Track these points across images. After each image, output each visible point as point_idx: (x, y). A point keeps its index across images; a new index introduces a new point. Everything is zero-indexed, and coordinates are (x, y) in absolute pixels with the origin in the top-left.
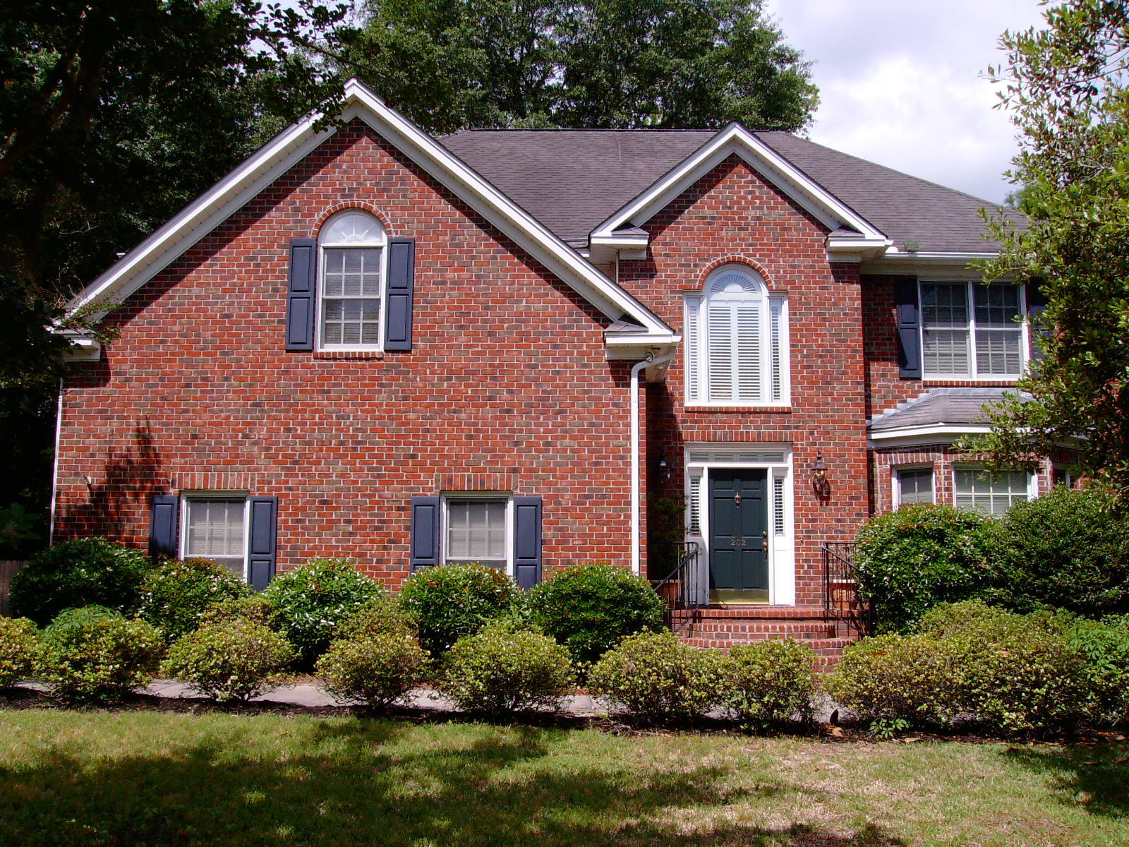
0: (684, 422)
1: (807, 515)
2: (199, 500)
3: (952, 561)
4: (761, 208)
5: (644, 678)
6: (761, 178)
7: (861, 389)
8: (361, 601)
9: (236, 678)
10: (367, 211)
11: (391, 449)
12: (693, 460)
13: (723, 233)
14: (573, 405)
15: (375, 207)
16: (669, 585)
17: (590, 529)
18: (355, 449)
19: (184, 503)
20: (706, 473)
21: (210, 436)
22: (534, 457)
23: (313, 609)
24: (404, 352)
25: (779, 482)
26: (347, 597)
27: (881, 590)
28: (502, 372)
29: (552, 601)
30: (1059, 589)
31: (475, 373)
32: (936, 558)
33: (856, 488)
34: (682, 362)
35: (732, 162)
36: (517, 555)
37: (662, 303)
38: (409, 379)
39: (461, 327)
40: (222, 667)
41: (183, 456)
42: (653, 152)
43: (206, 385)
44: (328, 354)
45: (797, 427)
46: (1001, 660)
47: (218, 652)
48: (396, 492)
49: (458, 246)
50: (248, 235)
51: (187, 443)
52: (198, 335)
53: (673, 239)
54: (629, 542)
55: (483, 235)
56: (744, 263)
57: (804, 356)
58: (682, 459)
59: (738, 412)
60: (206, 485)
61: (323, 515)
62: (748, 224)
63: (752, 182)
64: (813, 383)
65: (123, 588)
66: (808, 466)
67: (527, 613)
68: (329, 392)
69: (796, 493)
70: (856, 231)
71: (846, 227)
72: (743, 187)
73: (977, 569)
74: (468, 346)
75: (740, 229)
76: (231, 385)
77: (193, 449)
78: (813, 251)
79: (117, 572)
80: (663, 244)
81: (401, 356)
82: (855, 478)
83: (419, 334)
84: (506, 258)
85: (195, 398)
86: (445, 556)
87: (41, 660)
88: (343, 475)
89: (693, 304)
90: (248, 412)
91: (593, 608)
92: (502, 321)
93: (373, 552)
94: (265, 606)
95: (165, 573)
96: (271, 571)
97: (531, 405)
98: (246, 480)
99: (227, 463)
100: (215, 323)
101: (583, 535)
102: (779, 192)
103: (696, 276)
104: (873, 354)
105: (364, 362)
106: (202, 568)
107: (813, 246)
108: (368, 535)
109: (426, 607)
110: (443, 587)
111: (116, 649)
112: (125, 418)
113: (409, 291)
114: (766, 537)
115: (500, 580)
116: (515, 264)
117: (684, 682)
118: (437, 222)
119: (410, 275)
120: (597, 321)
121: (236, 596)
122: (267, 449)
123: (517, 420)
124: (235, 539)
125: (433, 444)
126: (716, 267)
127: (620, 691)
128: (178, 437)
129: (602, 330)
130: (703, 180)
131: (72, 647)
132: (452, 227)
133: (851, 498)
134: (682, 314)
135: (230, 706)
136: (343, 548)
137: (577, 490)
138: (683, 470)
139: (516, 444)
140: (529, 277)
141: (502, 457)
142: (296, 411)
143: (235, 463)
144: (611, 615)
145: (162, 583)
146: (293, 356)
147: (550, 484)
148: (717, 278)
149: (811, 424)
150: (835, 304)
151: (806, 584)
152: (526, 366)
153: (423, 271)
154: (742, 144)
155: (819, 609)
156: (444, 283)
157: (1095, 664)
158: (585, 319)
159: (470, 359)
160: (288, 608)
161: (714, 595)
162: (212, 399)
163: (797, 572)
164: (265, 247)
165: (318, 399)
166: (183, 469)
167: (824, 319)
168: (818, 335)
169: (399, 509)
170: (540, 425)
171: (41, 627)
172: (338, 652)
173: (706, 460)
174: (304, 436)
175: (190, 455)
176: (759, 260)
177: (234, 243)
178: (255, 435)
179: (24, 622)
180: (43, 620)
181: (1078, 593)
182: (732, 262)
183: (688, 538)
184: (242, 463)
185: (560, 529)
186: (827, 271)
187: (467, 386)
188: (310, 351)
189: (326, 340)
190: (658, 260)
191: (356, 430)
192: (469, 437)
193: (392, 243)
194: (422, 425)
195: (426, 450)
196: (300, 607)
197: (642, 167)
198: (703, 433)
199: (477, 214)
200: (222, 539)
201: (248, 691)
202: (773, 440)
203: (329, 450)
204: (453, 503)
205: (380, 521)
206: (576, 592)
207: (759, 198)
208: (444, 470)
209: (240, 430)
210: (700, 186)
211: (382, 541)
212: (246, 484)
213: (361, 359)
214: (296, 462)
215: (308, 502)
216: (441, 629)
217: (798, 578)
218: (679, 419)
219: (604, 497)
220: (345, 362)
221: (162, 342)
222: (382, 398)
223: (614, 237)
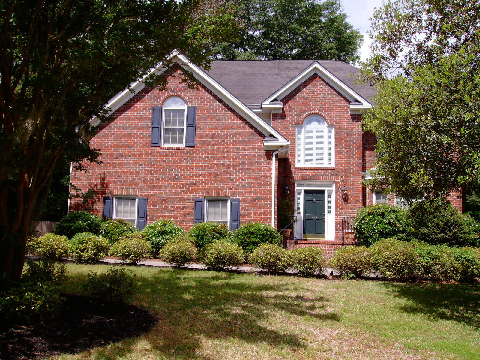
0: (295, 172)
1: (339, 207)
2: (120, 198)
3: (386, 224)
4: (325, 94)
5: (266, 258)
6: (325, 82)
7: (361, 161)
8: (176, 234)
9: (133, 256)
10: (180, 96)
11: (187, 182)
12: (298, 186)
13: (311, 103)
14: (252, 166)
15: (182, 95)
16: (286, 232)
17: (257, 210)
18: (174, 181)
19: (115, 200)
20: (303, 191)
21: (124, 176)
22: (238, 185)
23: (159, 236)
24: (192, 147)
25: (330, 195)
26: (171, 232)
27: (361, 234)
28: (227, 154)
29: (241, 235)
30: (423, 234)
31: (217, 155)
32: (381, 223)
33: (358, 197)
34: (295, 150)
35: (315, 76)
36: (231, 219)
37: (288, 129)
38: (194, 157)
39: (212, 138)
40: (129, 252)
41: (114, 183)
42: (289, 69)
43: (123, 158)
44: (165, 147)
45: (336, 175)
46: (387, 255)
47: (128, 247)
48: (189, 197)
49: (212, 109)
50: (137, 105)
51: (116, 179)
52: (120, 140)
53: (292, 105)
54: (271, 215)
55: (221, 105)
56: (318, 114)
57: (340, 149)
58: (294, 186)
59: (315, 169)
60: (122, 193)
61: (163, 204)
62: (320, 99)
63: (322, 84)
64: (343, 158)
65: (94, 228)
66: (340, 189)
67: (233, 239)
68: (166, 161)
69: (336, 199)
70: (360, 102)
71: (357, 101)
72: (319, 86)
73: (396, 227)
74: (215, 145)
75: (317, 101)
76: (131, 158)
77: (118, 181)
78: (344, 110)
79: (92, 223)
80: (289, 107)
81: (191, 148)
82: (358, 194)
83: (198, 141)
84: (229, 114)
85: (119, 163)
86: (206, 219)
87: (70, 249)
88: (170, 190)
89: (299, 129)
90: (137, 168)
91: (255, 237)
92: (227, 136)
93: (181, 218)
94: (142, 235)
95: (109, 224)
96: (145, 224)
97: (237, 166)
98: (136, 192)
99: (130, 186)
100: (126, 136)
101: (254, 213)
102: (332, 87)
103: (301, 119)
104: (367, 148)
105: (178, 150)
106: (121, 222)
107: (344, 108)
108: (179, 211)
109: (198, 236)
110: (203, 230)
111: (95, 246)
112: (94, 169)
113: (194, 125)
114: (324, 215)
115: (225, 227)
116: (232, 116)
117: (279, 260)
118: (205, 100)
119: (195, 120)
120: (261, 136)
121: (133, 232)
122: (144, 181)
123: (232, 171)
124: (132, 212)
125: (202, 180)
126: (308, 116)
127: (259, 262)
128: (113, 176)
129: (263, 140)
130: (304, 83)
131: (80, 245)
132: (210, 102)
133: (356, 201)
134: (295, 133)
135: (131, 264)
136: (170, 216)
137: (253, 197)
138: (294, 190)
139: (231, 180)
140: (237, 120)
141: (226, 185)
142: (154, 168)
143: (133, 186)
144: (262, 240)
145: (107, 227)
146: (153, 148)
147: (243, 194)
148: (308, 120)
149: (342, 174)
150: (352, 129)
151: (338, 232)
152: (235, 152)
153: (199, 118)
154: (318, 70)
155: (341, 241)
156: (207, 122)
157: (424, 258)
158: (256, 136)
159: (216, 150)
160: (151, 236)
161: (305, 237)
162: (124, 163)
163: (336, 228)
164: (144, 109)
165: (162, 164)
166: (114, 188)
167: (348, 135)
168: (345, 141)
169: (190, 202)
170: (240, 173)
171: (70, 239)
172: (167, 248)
173: (303, 187)
174: (157, 176)
175: (117, 183)
176: (324, 113)
177: (132, 108)
178: (140, 176)
179: (64, 237)
180: (70, 237)
181: (429, 236)
182: (314, 114)
183: (296, 214)
184: (135, 186)
185: (247, 210)
186: (349, 117)
187: (214, 159)
188: (159, 146)
189: (165, 142)
190: (286, 113)
191: (175, 174)
192: (215, 177)
193: (188, 108)
194: (198, 173)
195: (200, 182)
196: (155, 235)
197: (285, 76)
198: (302, 177)
199: (219, 98)
200: (128, 212)
201: (137, 260)
202: (327, 179)
203: (166, 181)
204: (209, 201)
205: (183, 207)
206: (250, 232)
207: (325, 90)
208: (206, 189)
209: (135, 174)
210: (302, 85)
211: (184, 214)
212: (136, 193)
213: (177, 149)
214: (154, 186)
215: (158, 200)
216: (203, 244)
217: (336, 230)
218: (293, 171)
219: (262, 199)
220: (171, 150)
221: (107, 143)
222: (184, 163)
223: (270, 104)
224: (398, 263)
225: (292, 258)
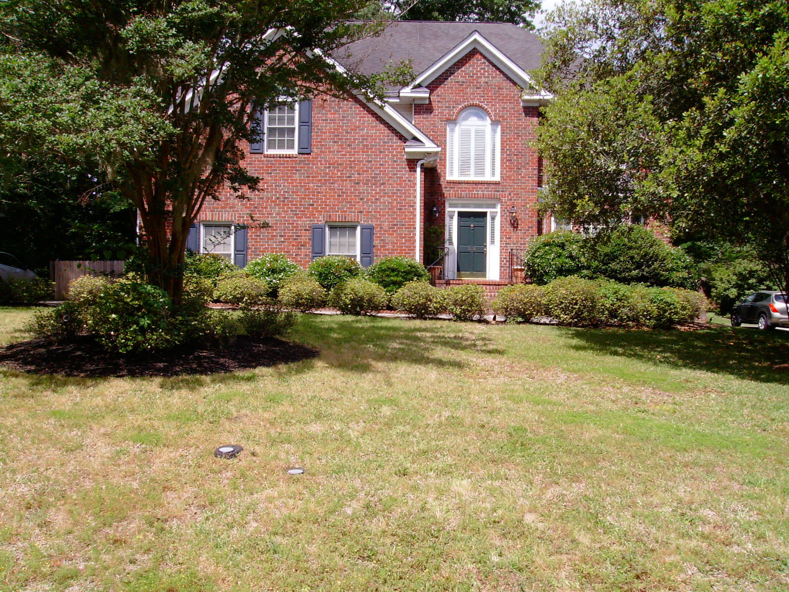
0: (446, 188)
1: (506, 235)
2: (208, 226)
3: (567, 257)
4: (488, 77)
5: (414, 299)
6: (489, 61)
7: (536, 172)
8: (291, 272)
11: (301, 202)
12: (450, 207)
13: (468, 90)
14: (389, 180)
16: (434, 269)
17: (397, 240)
18: (284, 201)
19: (202, 228)
20: (456, 214)
22: (370, 206)
23: (269, 275)
24: (307, 154)
25: (493, 218)
26: (284, 270)
27: (534, 271)
28: (355, 164)
29: (378, 272)
30: (613, 271)
31: (342, 164)
32: (559, 256)
33: (532, 222)
34: (445, 158)
35: (474, 52)
36: (362, 252)
37: (436, 127)
38: (310, 167)
39: (335, 142)
42: (436, 36)
44: (270, 155)
45: (502, 191)
46: (562, 294)
48: (305, 222)
53: (442, 93)
54: (415, 247)
56: (479, 106)
57: (507, 155)
58: (445, 207)
59: (473, 183)
60: (212, 218)
61: (270, 233)
62: (481, 85)
63: (484, 63)
64: (511, 168)
66: (507, 211)
68: (271, 173)
69: (501, 224)
72: (479, 66)
73: (579, 262)
74: (338, 152)
75: (477, 88)
77: (206, 201)
78: (514, 100)
80: (437, 96)
81: (306, 156)
82: (531, 217)
83: (315, 145)
84: (357, 108)
86: (328, 253)
88: (278, 214)
89: (452, 127)
91: (396, 275)
92: (355, 139)
93: (294, 250)
96: (246, 260)
97: (368, 181)
98: (232, 216)
99: (222, 208)
101: (393, 243)
102: (498, 69)
103: (454, 113)
105: (288, 159)
106: (215, 257)
107: (514, 97)
108: (291, 242)
109: (320, 275)
110: (328, 266)
113: (309, 124)
114: (486, 246)
115: (354, 263)
117: (430, 301)
119: (310, 116)
120: (401, 139)
121: (231, 270)
122: (242, 201)
123: (362, 188)
124: (228, 244)
125: (322, 199)
126: (464, 108)
129: (403, 144)
130: (458, 62)
132: (331, 92)
133: (529, 227)
134: (446, 132)
136: (280, 248)
137: (391, 222)
138: (445, 212)
139: (361, 199)
140: (368, 117)
141: (355, 205)
143: (226, 208)
144: (404, 278)
146: (253, 156)
147: (378, 218)
148: (464, 114)
149: (510, 190)
150: (524, 128)
151: (504, 270)
152: (366, 161)
153: (316, 114)
154: (479, 43)
155: (507, 281)
156: (327, 120)
157: (609, 299)
158: (395, 138)
159: (339, 158)
160: (257, 275)
161: (459, 275)
163: (501, 264)
165: (267, 177)
166: (201, 211)
167: (519, 136)
168: (515, 144)
169: (305, 230)
170: (373, 190)
173: (457, 207)
174: (260, 195)
175: (204, 204)
176: (486, 105)
181: (620, 273)
182: (472, 106)
183: (447, 245)
184: (230, 208)
185: (382, 240)
186: (521, 111)
187: (338, 171)
188: (262, 153)
189: (269, 147)
190: (434, 104)
191: (284, 192)
192: (339, 196)
194: (316, 189)
195: (318, 202)
196: (263, 274)
197: (430, 46)
198: (455, 194)
202: (490, 198)
203: (272, 202)
204: (332, 228)
205: (297, 236)
206: (389, 268)
207: (488, 72)
208: (327, 211)
210: (457, 65)
211: (298, 245)
212: (232, 218)
213: (286, 157)
214: (256, 207)
217: (501, 267)
218: (443, 186)
219: (403, 225)
220: (279, 159)
222: (297, 177)
223: (412, 92)
224: (576, 304)
225: (445, 299)
